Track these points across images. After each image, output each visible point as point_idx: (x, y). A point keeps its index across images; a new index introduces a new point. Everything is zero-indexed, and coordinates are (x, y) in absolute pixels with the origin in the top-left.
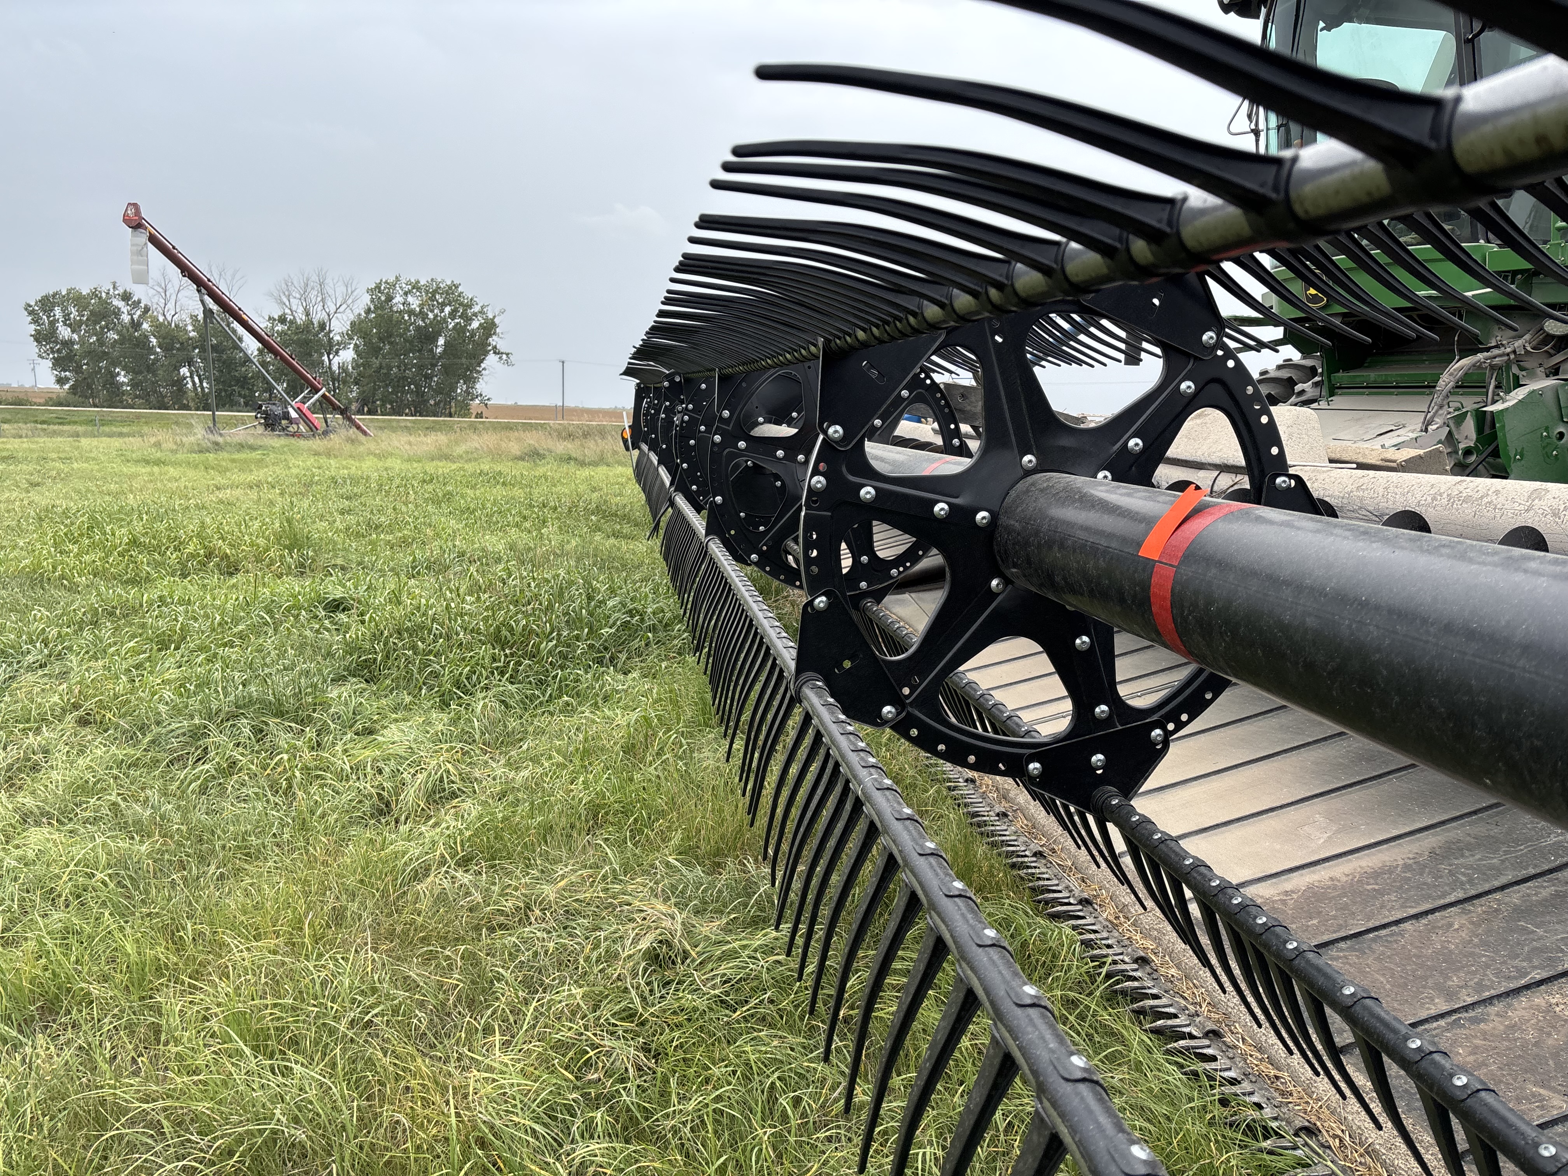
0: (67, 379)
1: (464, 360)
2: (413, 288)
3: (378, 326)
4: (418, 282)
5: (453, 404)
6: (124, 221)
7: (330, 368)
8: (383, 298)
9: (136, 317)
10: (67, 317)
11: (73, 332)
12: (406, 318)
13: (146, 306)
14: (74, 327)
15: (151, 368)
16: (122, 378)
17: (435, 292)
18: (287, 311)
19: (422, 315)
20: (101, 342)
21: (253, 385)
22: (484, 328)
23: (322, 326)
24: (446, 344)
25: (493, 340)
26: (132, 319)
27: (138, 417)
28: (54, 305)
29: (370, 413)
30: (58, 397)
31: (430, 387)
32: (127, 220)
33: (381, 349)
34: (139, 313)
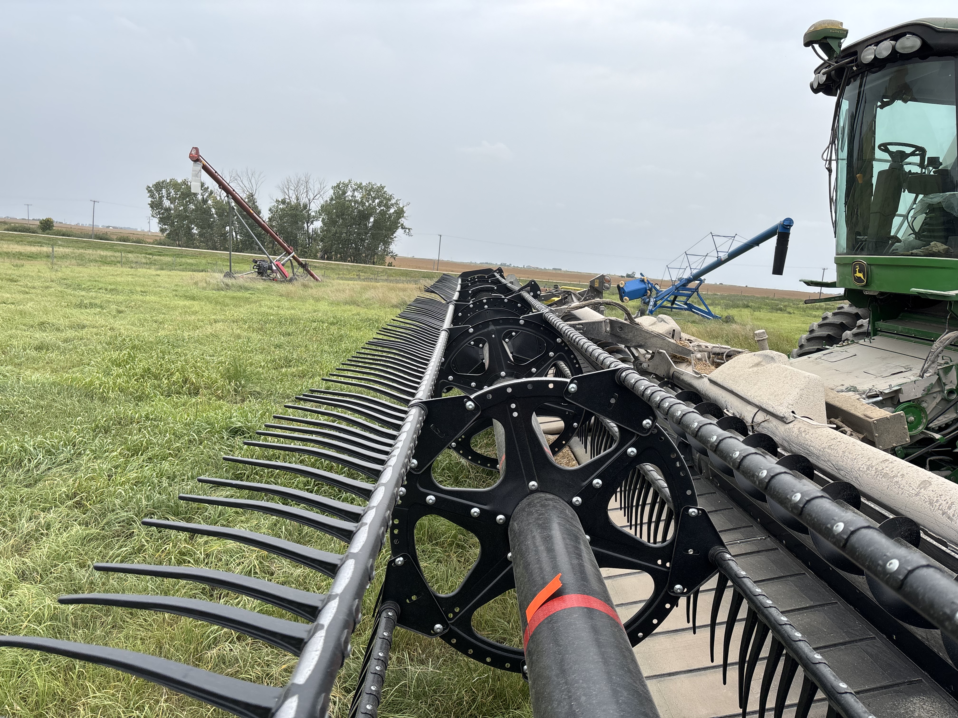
0: (166, 230)
1: (384, 232)
2: (358, 187)
3: (336, 208)
4: (361, 184)
5: (376, 257)
6: (190, 157)
7: (308, 231)
8: (341, 192)
9: (205, 197)
10: (168, 194)
11: (171, 203)
12: (353, 204)
13: (211, 190)
14: (172, 201)
15: (210, 226)
16: (195, 231)
17: (370, 190)
18: (287, 197)
19: (362, 203)
20: (185, 210)
21: (264, 239)
22: (397, 213)
23: (305, 206)
24: (375, 221)
25: (402, 221)
26: (203, 198)
27: (201, 254)
28: (162, 187)
29: (328, 259)
30: (160, 239)
31: (363, 246)
32: (191, 157)
33: (337, 222)
34: (207, 194)
